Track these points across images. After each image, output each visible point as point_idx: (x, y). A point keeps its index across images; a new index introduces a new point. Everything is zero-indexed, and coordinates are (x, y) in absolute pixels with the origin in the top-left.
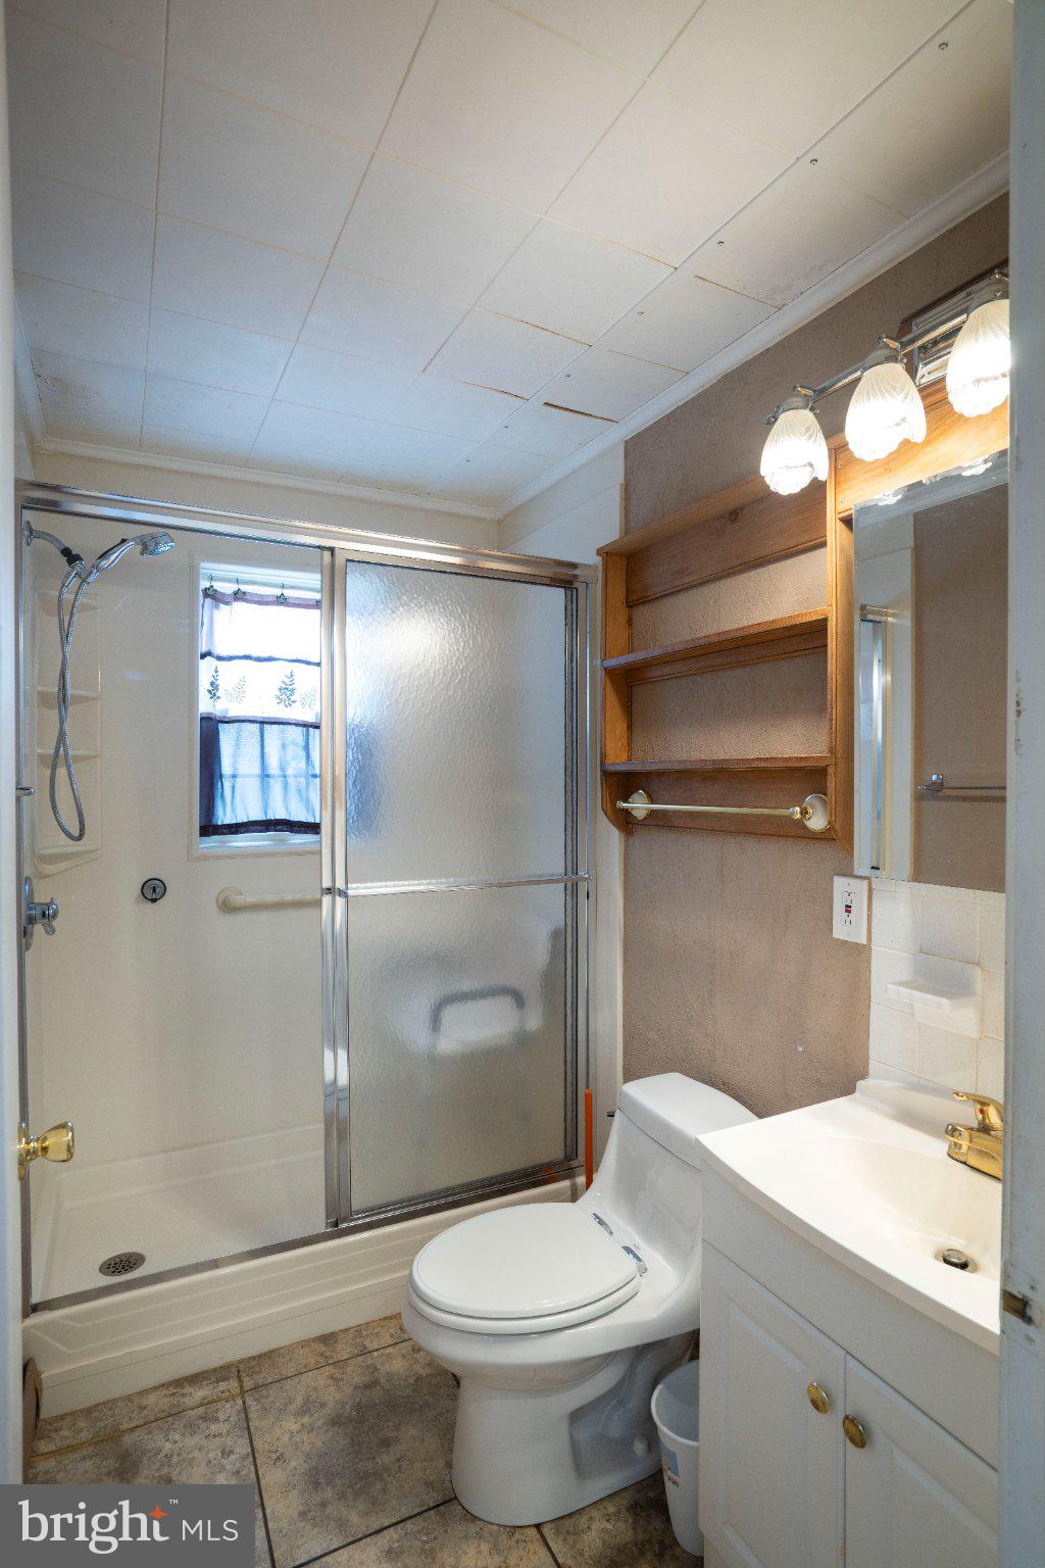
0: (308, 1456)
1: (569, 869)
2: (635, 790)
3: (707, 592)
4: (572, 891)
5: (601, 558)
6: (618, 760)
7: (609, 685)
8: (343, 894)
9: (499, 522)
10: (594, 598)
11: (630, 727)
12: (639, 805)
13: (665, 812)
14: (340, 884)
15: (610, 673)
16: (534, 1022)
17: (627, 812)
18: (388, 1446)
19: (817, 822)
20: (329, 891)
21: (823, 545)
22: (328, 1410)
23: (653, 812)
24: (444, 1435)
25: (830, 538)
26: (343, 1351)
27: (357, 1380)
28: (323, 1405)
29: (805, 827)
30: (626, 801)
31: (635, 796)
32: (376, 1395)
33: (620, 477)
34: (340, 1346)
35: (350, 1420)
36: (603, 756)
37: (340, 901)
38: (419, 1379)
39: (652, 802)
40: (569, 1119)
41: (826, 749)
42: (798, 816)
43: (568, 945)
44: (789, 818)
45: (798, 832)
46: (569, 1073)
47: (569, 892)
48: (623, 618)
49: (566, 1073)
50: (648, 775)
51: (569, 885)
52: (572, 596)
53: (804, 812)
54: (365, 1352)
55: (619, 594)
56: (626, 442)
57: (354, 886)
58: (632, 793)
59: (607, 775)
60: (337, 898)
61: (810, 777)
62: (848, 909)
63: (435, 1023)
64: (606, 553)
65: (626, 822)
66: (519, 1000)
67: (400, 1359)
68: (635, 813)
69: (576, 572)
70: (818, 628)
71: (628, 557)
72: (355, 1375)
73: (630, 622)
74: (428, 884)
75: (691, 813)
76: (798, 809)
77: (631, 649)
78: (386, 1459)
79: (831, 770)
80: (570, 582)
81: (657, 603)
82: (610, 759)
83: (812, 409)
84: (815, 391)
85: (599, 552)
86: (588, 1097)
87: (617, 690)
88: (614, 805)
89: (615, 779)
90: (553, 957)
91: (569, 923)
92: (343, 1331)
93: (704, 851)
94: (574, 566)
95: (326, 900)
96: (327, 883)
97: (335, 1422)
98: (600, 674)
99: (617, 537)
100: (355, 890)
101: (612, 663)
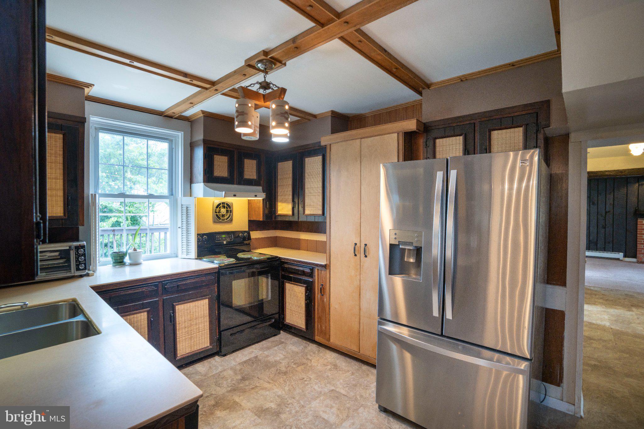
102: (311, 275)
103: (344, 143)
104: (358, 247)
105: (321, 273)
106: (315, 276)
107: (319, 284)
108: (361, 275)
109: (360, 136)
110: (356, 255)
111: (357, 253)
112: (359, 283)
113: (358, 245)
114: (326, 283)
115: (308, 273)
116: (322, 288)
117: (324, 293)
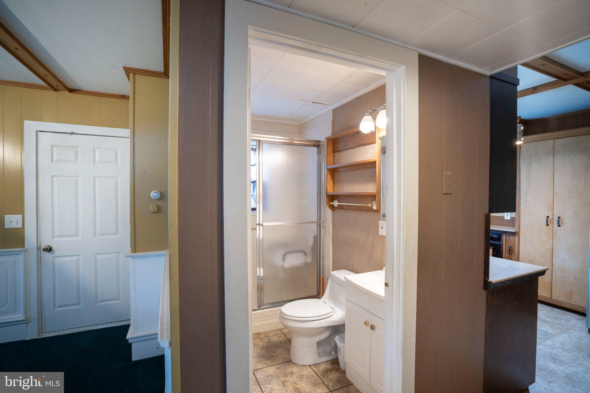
0: (257, 353)
1: (318, 220)
2: (335, 199)
3: (351, 150)
4: (319, 225)
5: (326, 140)
6: (330, 191)
7: (328, 172)
8: (262, 225)
9: (300, 126)
10: (324, 149)
11: (334, 183)
12: (336, 203)
13: (342, 205)
14: (261, 223)
15: (328, 170)
16: (309, 260)
17: (333, 205)
18: (275, 352)
19: (375, 208)
20: (259, 224)
21: (375, 143)
22: (260, 346)
23: (339, 205)
24: (288, 351)
25: (377, 142)
26: (262, 336)
27: (266, 341)
28: (259, 345)
29: (373, 209)
30: (332, 202)
31: (335, 201)
32: (271, 344)
33: (332, 119)
34: (261, 335)
35: (265, 348)
36: (327, 190)
37: (261, 227)
38: (281, 341)
39: (339, 202)
40: (318, 284)
41: (376, 191)
42: (370, 206)
43: (318, 240)
44: (368, 207)
45: (371, 210)
46: (318, 273)
47: (318, 226)
48: (332, 155)
49: (317, 273)
50: (338, 196)
51: (318, 224)
52: (319, 149)
53: (372, 205)
54: (267, 336)
55: (331, 149)
56: (333, 110)
57: (265, 223)
58: (334, 200)
59: (328, 195)
60: (261, 226)
61: (373, 197)
62: (382, 228)
63: (284, 259)
64: (328, 139)
65: (332, 208)
66: (305, 254)
67: (276, 338)
68: (335, 205)
69: (320, 143)
70: (375, 163)
71: (333, 140)
72: (266, 340)
73: (334, 156)
74: (280, 223)
75: (348, 206)
76: (370, 204)
77: (334, 164)
78: (274, 354)
79: (377, 196)
80: (319, 146)
81: (341, 152)
82: (329, 191)
83: (371, 115)
84: (372, 111)
85: (326, 139)
86: (323, 278)
87: (331, 175)
88: (329, 203)
89: (330, 196)
90: (314, 242)
91: (318, 233)
92: (262, 333)
93: (351, 214)
94: (319, 141)
95: (258, 226)
96: (258, 223)
97: (262, 348)
98: (326, 170)
99: (331, 135)
100: (265, 224)
101: (329, 167)
102: (499, 239)
103: (536, 143)
104: (550, 219)
105: (509, 238)
106: (503, 240)
107: (507, 246)
108: (554, 240)
109: (554, 137)
110: (548, 225)
111: (549, 224)
112: (551, 246)
113: (551, 217)
114: (514, 245)
115: (495, 238)
116: (510, 250)
117: (512, 252)
